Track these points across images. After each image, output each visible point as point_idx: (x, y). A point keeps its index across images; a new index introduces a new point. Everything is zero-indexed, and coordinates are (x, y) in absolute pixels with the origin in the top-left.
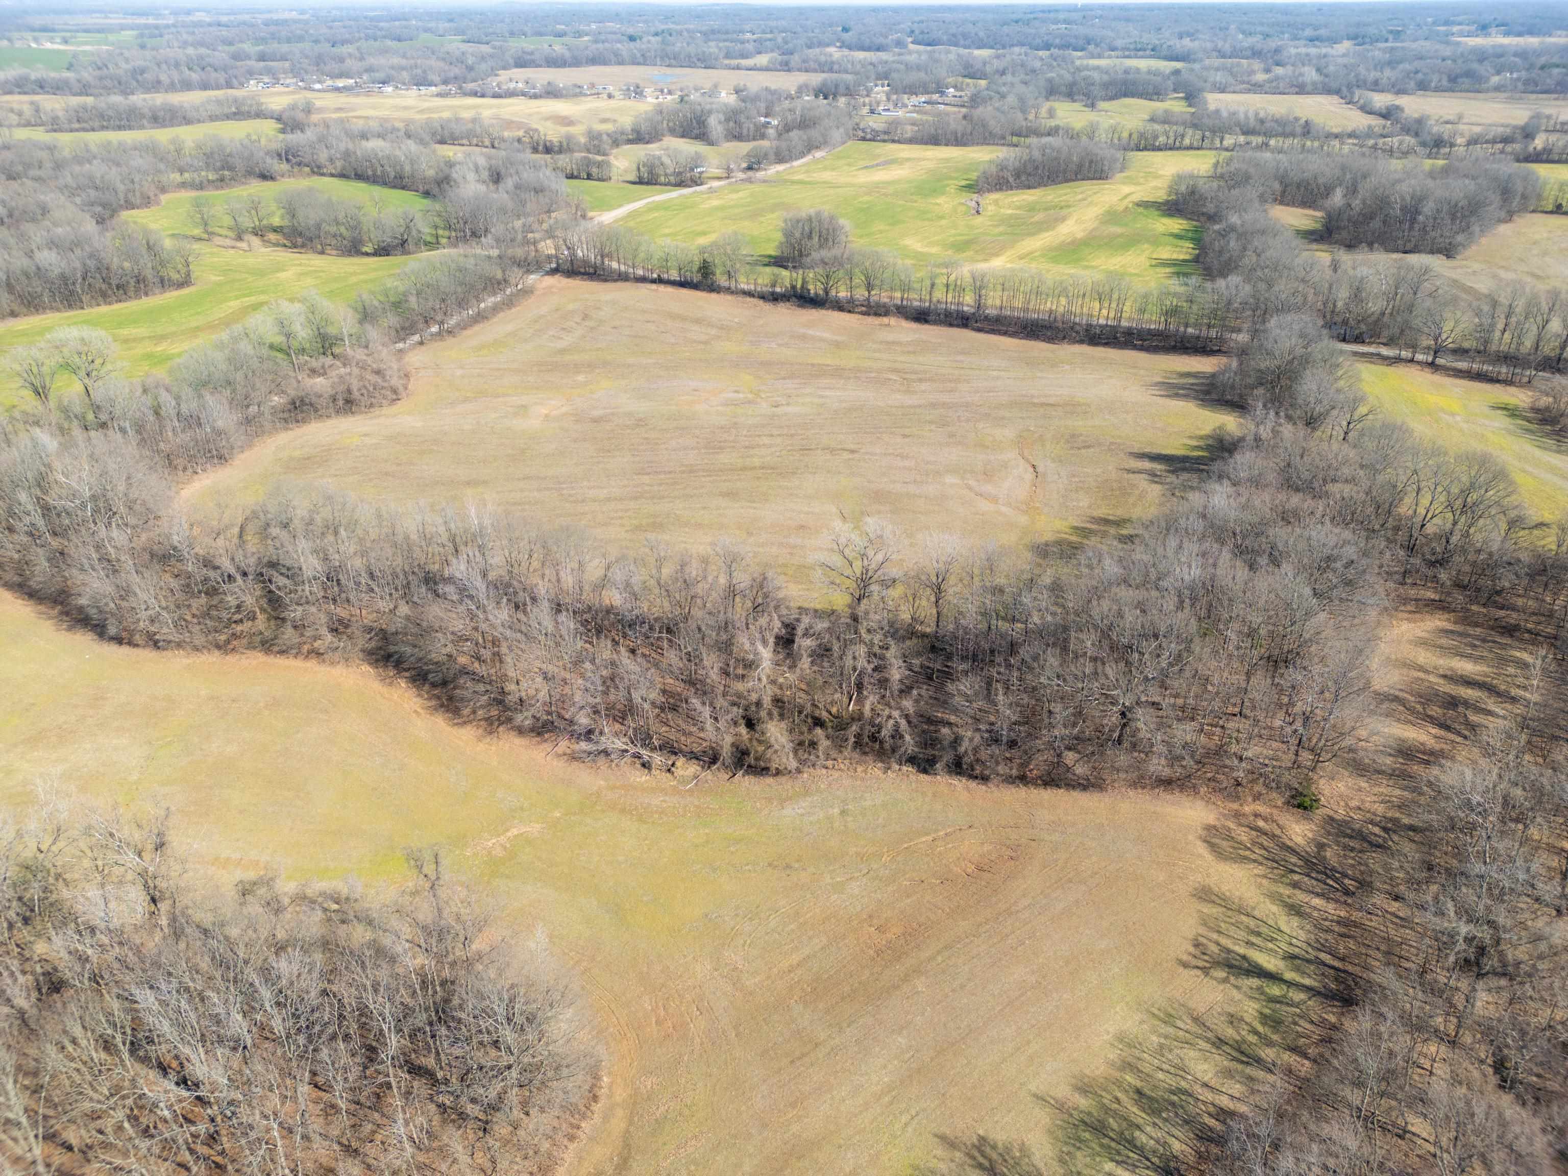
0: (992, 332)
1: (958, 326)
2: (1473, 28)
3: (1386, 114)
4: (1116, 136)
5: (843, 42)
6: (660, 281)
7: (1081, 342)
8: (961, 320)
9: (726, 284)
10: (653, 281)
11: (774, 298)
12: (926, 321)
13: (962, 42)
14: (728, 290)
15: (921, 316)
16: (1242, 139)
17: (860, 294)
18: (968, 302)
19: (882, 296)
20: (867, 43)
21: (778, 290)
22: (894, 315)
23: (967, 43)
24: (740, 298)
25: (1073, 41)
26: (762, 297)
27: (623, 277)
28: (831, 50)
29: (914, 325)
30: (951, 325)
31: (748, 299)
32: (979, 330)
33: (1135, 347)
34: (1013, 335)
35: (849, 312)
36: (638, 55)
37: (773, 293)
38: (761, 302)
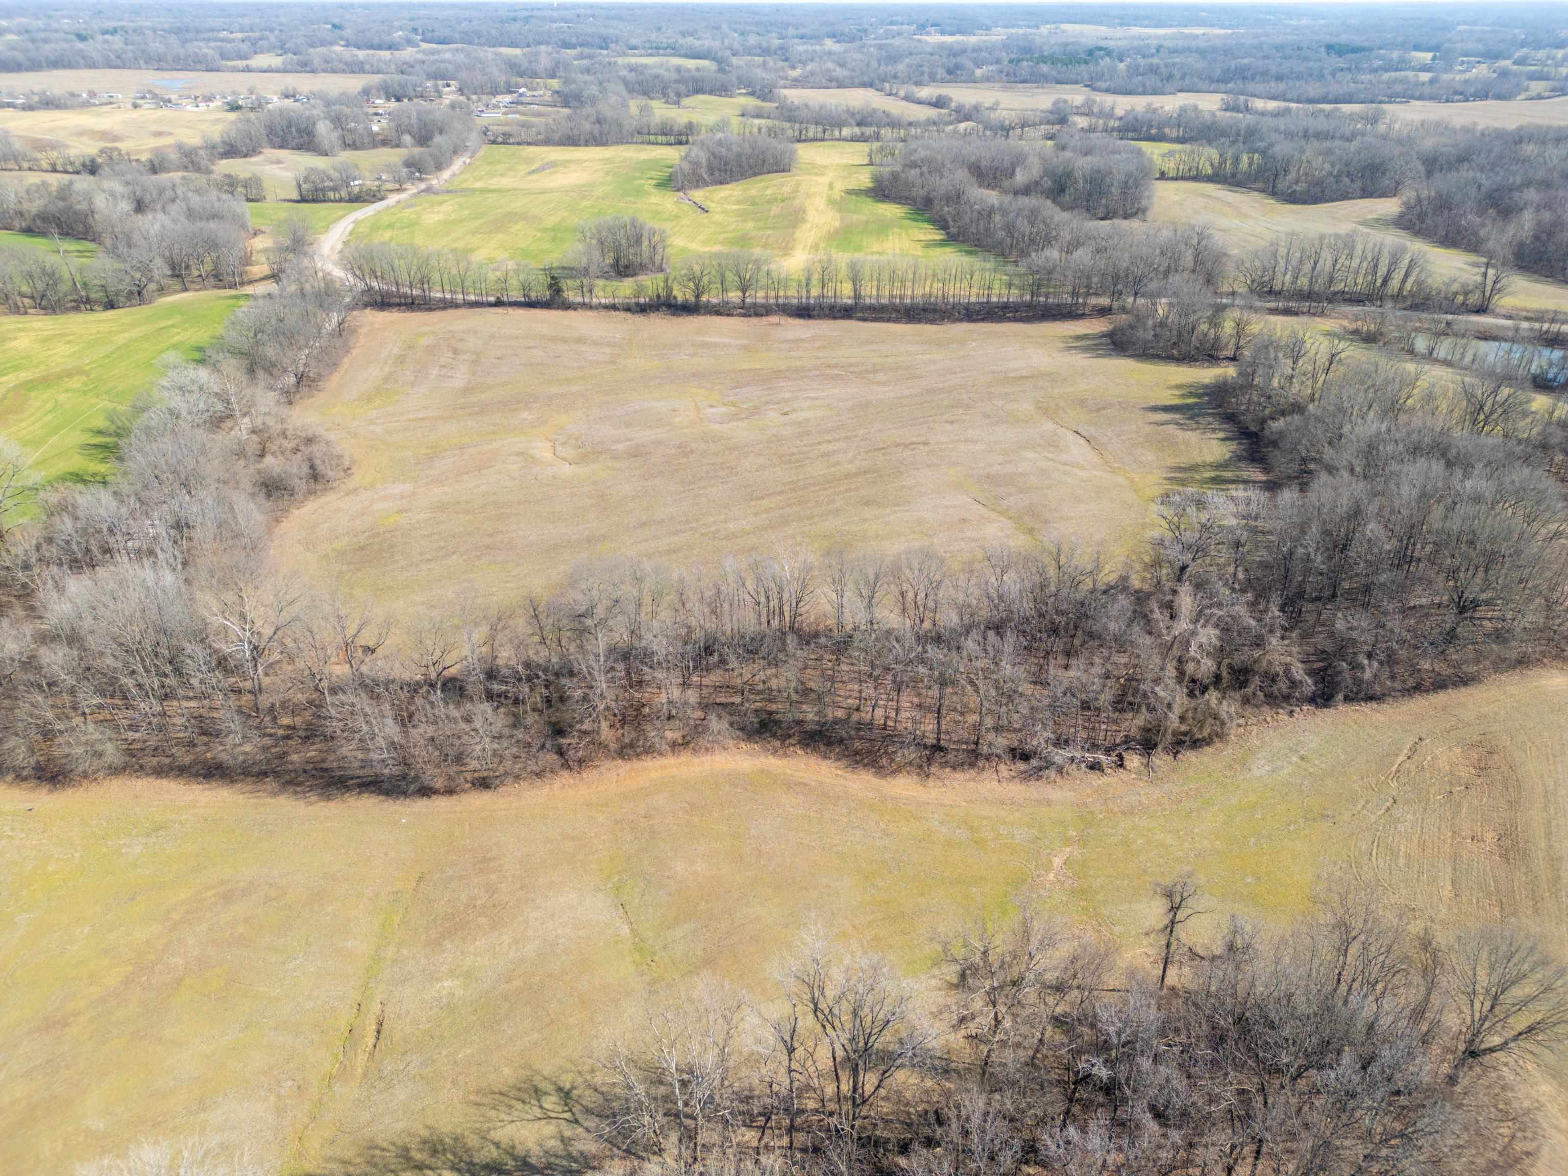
0: (875, 320)
1: (842, 318)
2: (914, 27)
3: (939, 103)
4: (747, 131)
5: (347, 40)
6: (499, 303)
7: (961, 320)
8: (846, 312)
9: (579, 299)
10: (491, 305)
11: (642, 309)
12: (810, 317)
13: (476, 41)
14: (584, 306)
15: (804, 312)
16: (857, 130)
17: (734, 296)
18: (845, 293)
19: (759, 296)
20: (376, 41)
21: (642, 300)
22: (776, 313)
23: (483, 40)
24: (603, 313)
25: (589, 39)
26: (628, 309)
27: (449, 305)
28: (338, 49)
29: (801, 322)
30: (835, 318)
31: (613, 313)
32: (865, 320)
33: (1010, 320)
34: (897, 321)
35: (728, 315)
36: (112, 56)
37: (637, 304)
38: (629, 315)
